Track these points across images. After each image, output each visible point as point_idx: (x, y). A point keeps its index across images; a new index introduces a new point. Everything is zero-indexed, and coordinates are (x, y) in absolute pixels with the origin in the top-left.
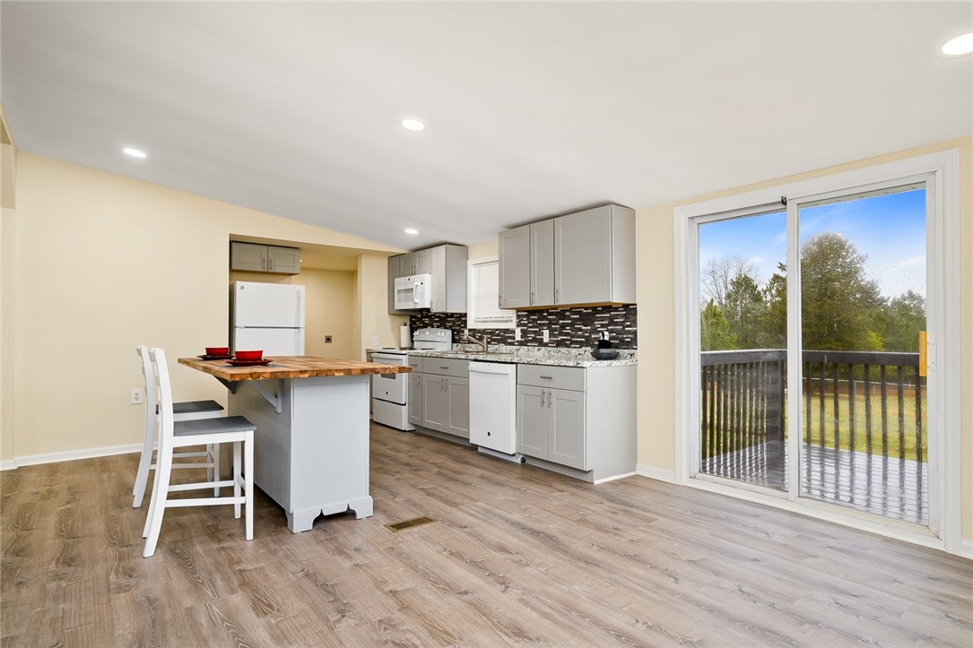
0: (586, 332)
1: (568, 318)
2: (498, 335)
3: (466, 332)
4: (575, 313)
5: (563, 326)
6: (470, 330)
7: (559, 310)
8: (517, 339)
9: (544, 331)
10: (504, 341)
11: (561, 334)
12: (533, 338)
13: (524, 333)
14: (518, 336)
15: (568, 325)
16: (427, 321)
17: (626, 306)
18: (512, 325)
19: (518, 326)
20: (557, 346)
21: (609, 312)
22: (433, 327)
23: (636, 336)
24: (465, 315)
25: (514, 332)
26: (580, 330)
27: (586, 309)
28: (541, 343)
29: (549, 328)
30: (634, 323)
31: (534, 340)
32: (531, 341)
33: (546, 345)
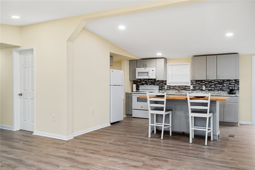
0: (220, 87)
1: (213, 83)
2: (182, 87)
3: (166, 86)
4: (216, 81)
5: (211, 85)
6: (167, 86)
7: (210, 81)
8: (191, 89)
9: (203, 87)
10: (185, 89)
11: (210, 87)
12: (198, 88)
13: (194, 87)
14: (192, 87)
15: (213, 85)
16: (144, 82)
17: (235, 80)
18: (189, 85)
19: (191, 85)
20: (208, 91)
21: (229, 82)
22: (147, 84)
23: (239, 88)
24: (166, 81)
25: (190, 87)
26: (218, 86)
27: (220, 80)
28: (202, 90)
29: (205, 86)
30: (238, 85)
31: (199, 89)
32: (197, 89)
33: (204, 90)
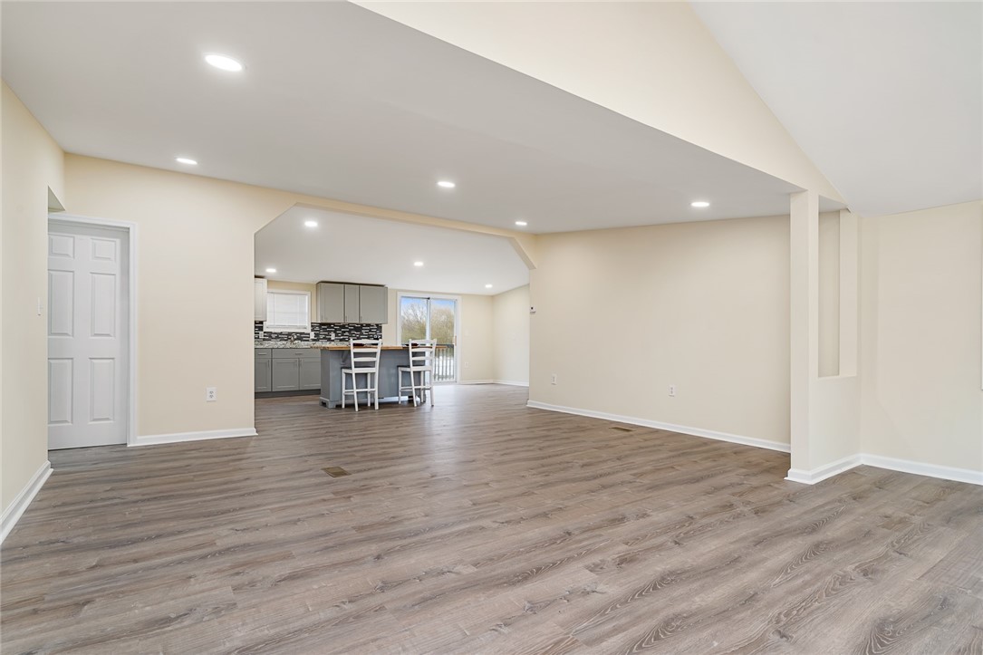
1: (347, 328)
2: (294, 335)
4: (351, 326)
5: (344, 332)
6: (265, 333)
7: (342, 324)
8: (311, 338)
9: (331, 334)
10: (299, 339)
11: (343, 335)
12: (324, 337)
13: (316, 335)
14: (312, 336)
15: (347, 331)
17: (377, 325)
18: (308, 330)
19: (312, 331)
21: (369, 327)
23: (382, 336)
24: (261, 323)
25: (309, 334)
27: (357, 324)
28: (329, 340)
29: (335, 332)
30: (381, 332)
32: (322, 339)
